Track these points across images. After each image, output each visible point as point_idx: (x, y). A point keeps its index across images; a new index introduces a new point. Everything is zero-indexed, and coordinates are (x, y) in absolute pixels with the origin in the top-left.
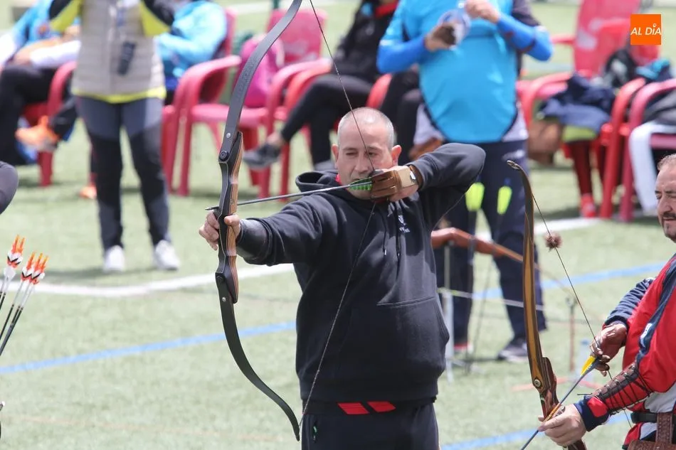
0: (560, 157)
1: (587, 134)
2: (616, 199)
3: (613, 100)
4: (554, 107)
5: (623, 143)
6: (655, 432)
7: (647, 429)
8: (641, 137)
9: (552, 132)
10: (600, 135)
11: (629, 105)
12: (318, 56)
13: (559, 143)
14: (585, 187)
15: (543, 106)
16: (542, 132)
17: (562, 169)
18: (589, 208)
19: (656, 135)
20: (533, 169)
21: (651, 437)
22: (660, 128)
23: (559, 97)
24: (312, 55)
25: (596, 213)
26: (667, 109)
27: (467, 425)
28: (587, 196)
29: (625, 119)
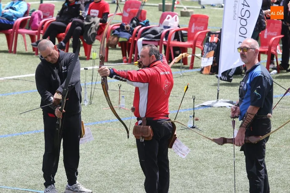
0: (117, 46)
1: (126, 40)
2: (133, 58)
3: (133, 31)
4: (116, 32)
5: (135, 42)
6: (141, 123)
7: (140, 122)
8: (140, 41)
9: (116, 39)
10: (129, 40)
11: (137, 32)
12: (53, 17)
13: (118, 42)
14: (124, 55)
15: (114, 32)
16: (113, 39)
17: (118, 49)
18: (125, 60)
19: (143, 40)
20: (110, 49)
21: (141, 124)
22: (145, 39)
23: (118, 29)
24: (51, 16)
25: (127, 62)
26: (147, 34)
27: (90, 118)
28: (125, 57)
29: (136, 36)
